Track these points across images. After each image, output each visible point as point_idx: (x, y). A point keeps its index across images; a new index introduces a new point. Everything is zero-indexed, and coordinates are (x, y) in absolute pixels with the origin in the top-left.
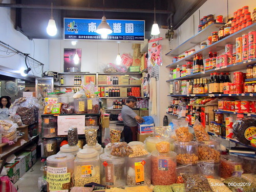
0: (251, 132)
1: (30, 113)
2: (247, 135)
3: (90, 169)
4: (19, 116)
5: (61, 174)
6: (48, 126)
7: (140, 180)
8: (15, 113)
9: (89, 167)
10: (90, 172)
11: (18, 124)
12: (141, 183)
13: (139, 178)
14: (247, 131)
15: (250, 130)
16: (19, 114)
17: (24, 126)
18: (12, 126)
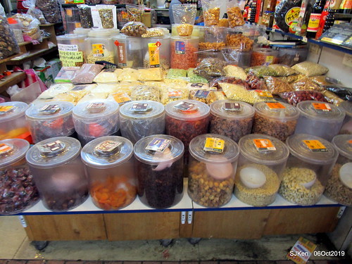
0: (294, 14)
1: (53, 7)
2: (288, 19)
3: (101, 49)
4: (40, 11)
5: (72, 52)
6: (72, 19)
7: (154, 63)
8: (34, 6)
9: (100, 46)
10: (101, 51)
11: (40, 20)
12: (155, 66)
13: (153, 60)
14: (289, 13)
15: (293, 11)
16: (39, 8)
17: (48, 24)
18: (31, 21)
